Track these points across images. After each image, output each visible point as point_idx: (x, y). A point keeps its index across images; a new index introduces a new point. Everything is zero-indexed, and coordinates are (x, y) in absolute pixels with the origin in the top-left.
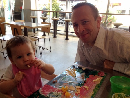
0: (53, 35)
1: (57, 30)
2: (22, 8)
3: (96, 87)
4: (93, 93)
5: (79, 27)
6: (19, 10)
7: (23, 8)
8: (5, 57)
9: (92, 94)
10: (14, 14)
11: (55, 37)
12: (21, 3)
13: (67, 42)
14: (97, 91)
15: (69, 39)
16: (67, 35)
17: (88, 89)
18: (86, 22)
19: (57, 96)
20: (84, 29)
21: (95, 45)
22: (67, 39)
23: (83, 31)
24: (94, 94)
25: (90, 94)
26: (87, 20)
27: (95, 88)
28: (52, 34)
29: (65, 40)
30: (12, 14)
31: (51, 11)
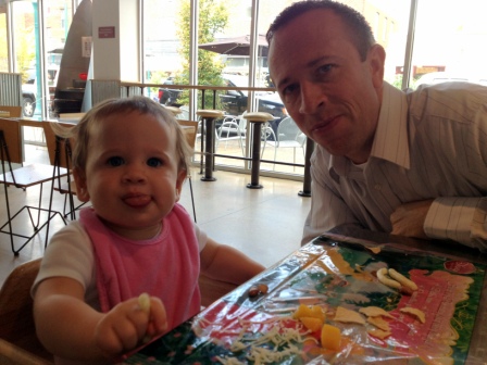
0: (201, 173)
1: (217, 153)
2: (86, 78)
3: (457, 311)
4: (456, 336)
5: (305, 93)
6: (76, 85)
7: (91, 75)
8: (16, 250)
9: (454, 338)
10: (55, 97)
11: (208, 178)
12: (84, 58)
13: (253, 197)
14: (469, 326)
15: (261, 187)
16: (255, 173)
17: (423, 320)
18: (326, 68)
19: (286, 345)
20: (325, 99)
21: (376, 155)
22: (254, 185)
23: (321, 104)
24: (462, 339)
25: (440, 339)
26: (333, 62)
27: (455, 316)
28: (199, 170)
29: (249, 190)
30: (48, 97)
31: (195, 87)
